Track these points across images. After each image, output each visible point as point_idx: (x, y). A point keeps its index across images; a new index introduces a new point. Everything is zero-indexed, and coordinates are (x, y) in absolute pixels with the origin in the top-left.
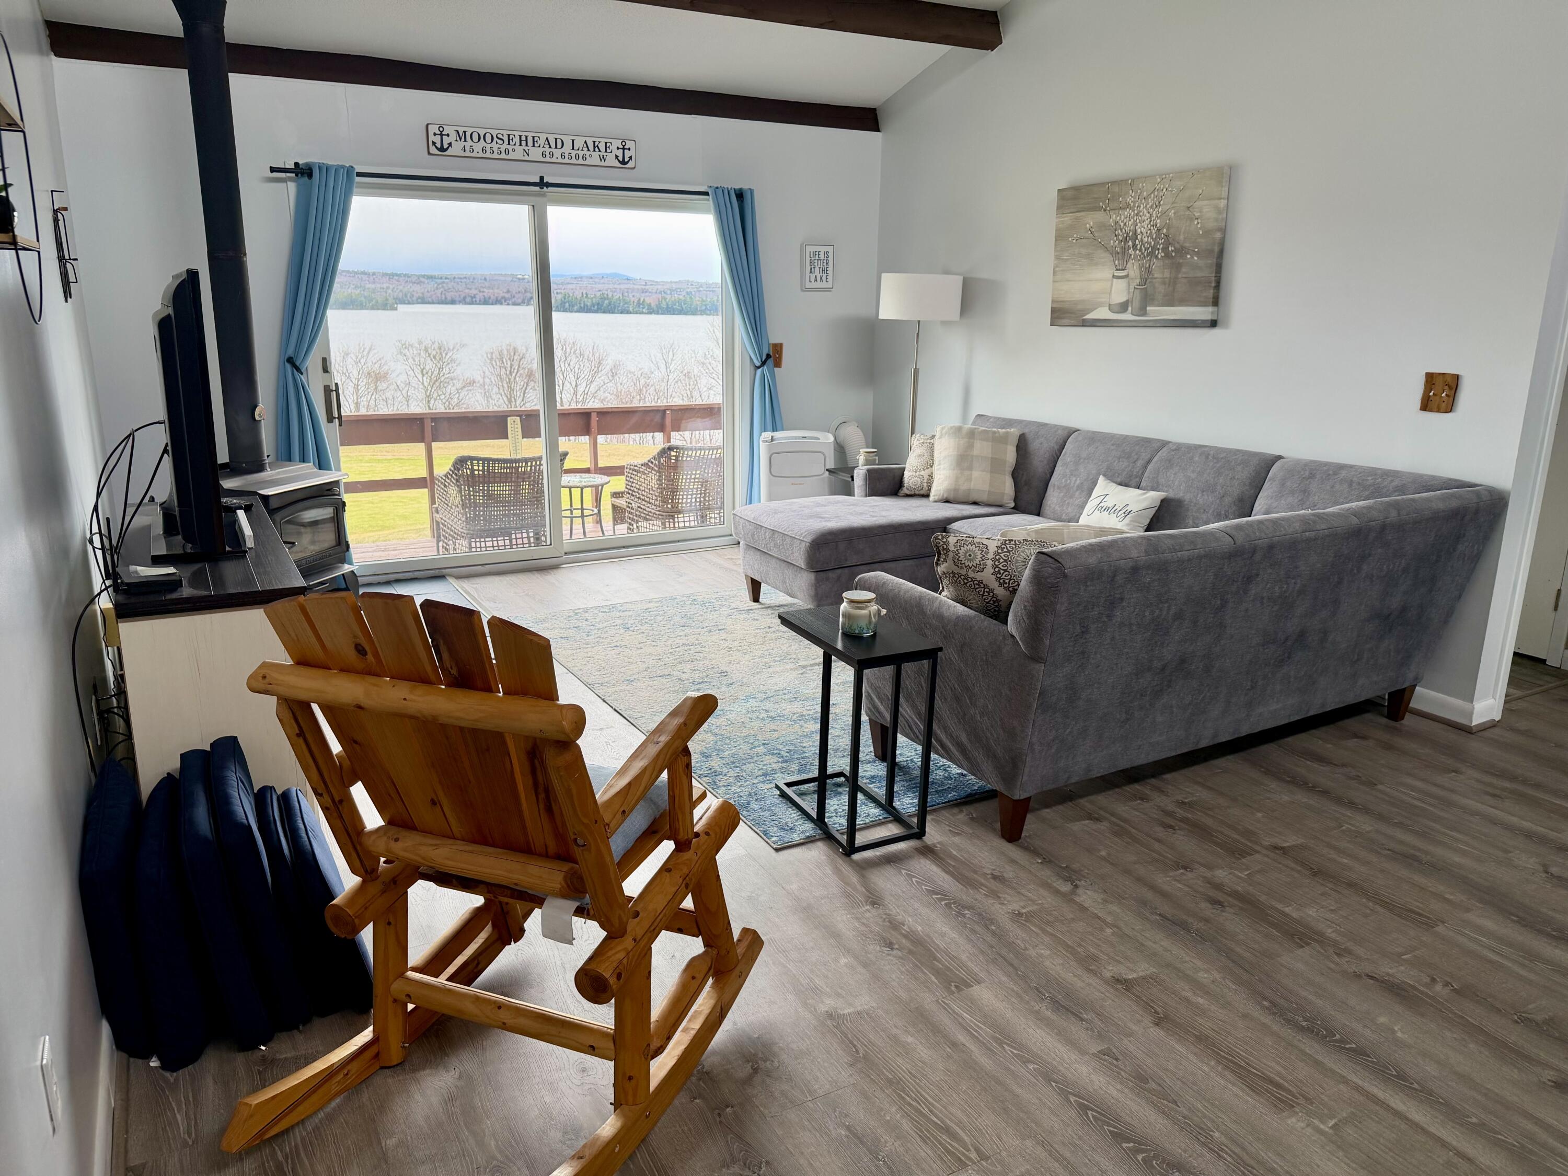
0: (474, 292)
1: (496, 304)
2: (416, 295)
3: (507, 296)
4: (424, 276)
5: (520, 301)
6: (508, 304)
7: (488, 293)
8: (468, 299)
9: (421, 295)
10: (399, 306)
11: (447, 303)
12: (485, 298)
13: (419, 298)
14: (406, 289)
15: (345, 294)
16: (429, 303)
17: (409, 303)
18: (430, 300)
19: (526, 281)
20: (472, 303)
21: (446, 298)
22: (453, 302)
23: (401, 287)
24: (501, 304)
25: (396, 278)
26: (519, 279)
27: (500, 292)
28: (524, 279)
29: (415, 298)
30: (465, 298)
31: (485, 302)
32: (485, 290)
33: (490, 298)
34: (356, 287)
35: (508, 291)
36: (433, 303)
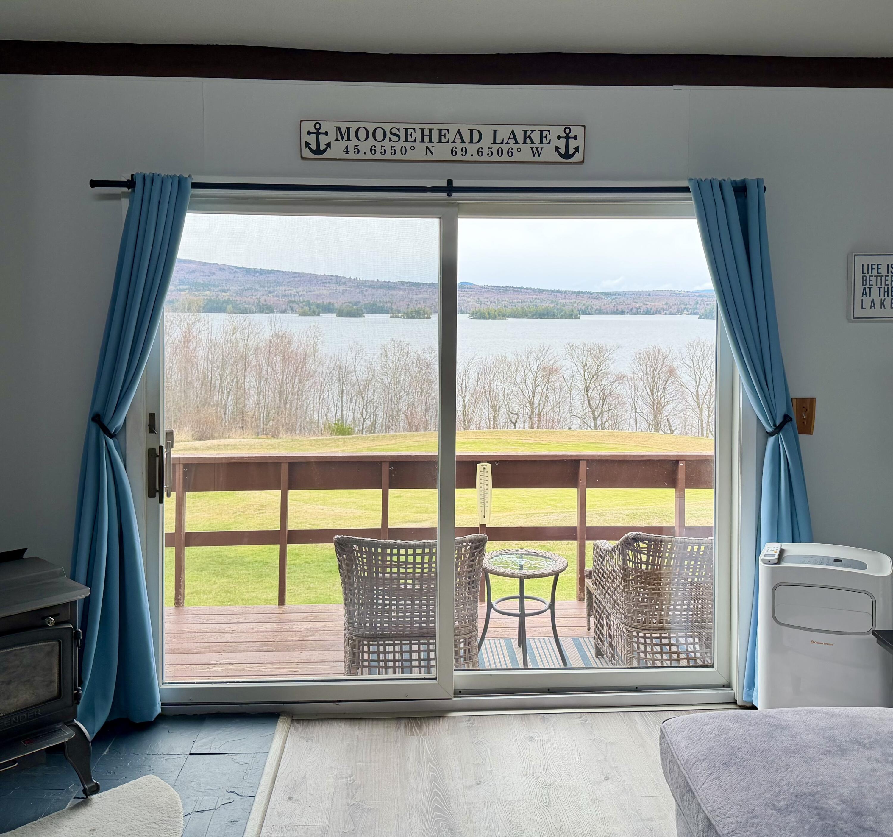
0: (638, 305)
1: (656, 313)
2: (595, 308)
3: (665, 307)
4: (602, 293)
5: (675, 311)
6: (666, 314)
7: (650, 305)
8: (634, 310)
9: (599, 308)
10: (581, 315)
11: (618, 314)
12: (647, 311)
13: (597, 309)
14: (588, 304)
15: (543, 307)
16: (604, 314)
17: (589, 314)
18: (605, 311)
19: (682, 295)
20: (637, 313)
21: (617, 310)
22: (622, 313)
23: (584, 302)
24: (660, 314)
25: (581, 295)
26: (676, 294)
27: (660, 304)
28: (680, 294)
29: (594, 310)
30: (632, 309)
31: (648, 312)
32: (648, 303)
33: (651, 309)
34: (552, 302)
35: (667, 304)
36: (607, 314)
